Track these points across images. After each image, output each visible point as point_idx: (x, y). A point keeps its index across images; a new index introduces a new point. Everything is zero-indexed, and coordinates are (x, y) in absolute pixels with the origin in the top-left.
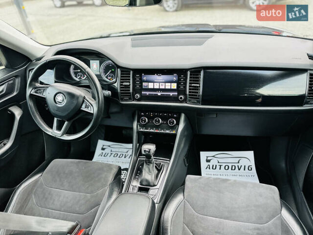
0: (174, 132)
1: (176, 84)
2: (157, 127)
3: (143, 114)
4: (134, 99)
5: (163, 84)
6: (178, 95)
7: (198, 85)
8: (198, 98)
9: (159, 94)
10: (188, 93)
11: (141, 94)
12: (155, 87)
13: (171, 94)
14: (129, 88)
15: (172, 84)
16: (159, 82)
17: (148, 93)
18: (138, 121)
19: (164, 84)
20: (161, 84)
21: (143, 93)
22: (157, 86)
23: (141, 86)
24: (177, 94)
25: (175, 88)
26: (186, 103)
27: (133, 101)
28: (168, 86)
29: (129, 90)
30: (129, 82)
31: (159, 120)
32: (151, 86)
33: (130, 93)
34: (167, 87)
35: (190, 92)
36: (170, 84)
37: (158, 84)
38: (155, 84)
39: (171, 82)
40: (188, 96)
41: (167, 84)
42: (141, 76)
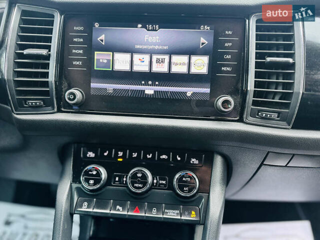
0: (193, 217)
1: (205, 60)
2: (137, 200)
3: (91, 154)
4: (63, 106)
5: (161, 57)
6: (214, 94)
7: (291, 60)
8: (287, 106)
9: (149, 91)
10: (251, 87)
11: (86, 88)
12: (136, 68)
13: (189, 91)
14: (47, 66)
15: (194, 58)
16: (151, 53)
17: (110, 87)
18: (76, 179)
19: (167, 57)
20: (155, 57)
21: (93, 85)
22: (141, 64)
23: (90, 61)
24: (208, 90)
25: (204, 70)
26: (241, 120)
27: (59, 111)
28: (180, 65)
29: (46, 75)
30: (49, 48)
31: (144, 177)
32: (122, 62)
33: (46, 84)
34: (175, 69)
35: (257, 85)
36: (185, 59)
37: (147, 58)
38: (136, 57)
39: (190, 52)
40: (250, 98)
41: (175, 58)
42: (89, 29)
